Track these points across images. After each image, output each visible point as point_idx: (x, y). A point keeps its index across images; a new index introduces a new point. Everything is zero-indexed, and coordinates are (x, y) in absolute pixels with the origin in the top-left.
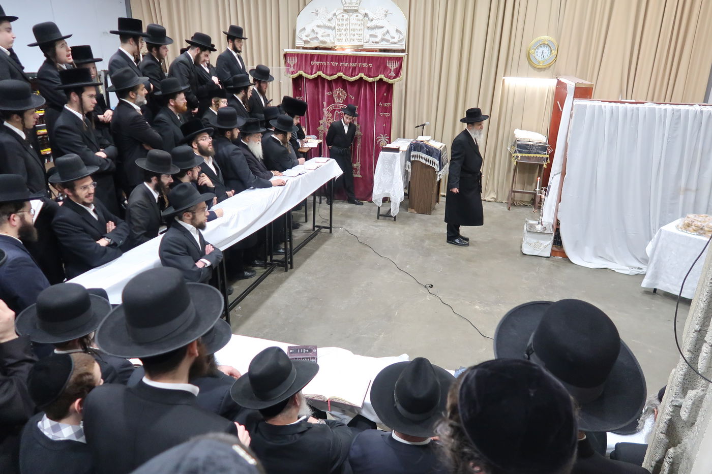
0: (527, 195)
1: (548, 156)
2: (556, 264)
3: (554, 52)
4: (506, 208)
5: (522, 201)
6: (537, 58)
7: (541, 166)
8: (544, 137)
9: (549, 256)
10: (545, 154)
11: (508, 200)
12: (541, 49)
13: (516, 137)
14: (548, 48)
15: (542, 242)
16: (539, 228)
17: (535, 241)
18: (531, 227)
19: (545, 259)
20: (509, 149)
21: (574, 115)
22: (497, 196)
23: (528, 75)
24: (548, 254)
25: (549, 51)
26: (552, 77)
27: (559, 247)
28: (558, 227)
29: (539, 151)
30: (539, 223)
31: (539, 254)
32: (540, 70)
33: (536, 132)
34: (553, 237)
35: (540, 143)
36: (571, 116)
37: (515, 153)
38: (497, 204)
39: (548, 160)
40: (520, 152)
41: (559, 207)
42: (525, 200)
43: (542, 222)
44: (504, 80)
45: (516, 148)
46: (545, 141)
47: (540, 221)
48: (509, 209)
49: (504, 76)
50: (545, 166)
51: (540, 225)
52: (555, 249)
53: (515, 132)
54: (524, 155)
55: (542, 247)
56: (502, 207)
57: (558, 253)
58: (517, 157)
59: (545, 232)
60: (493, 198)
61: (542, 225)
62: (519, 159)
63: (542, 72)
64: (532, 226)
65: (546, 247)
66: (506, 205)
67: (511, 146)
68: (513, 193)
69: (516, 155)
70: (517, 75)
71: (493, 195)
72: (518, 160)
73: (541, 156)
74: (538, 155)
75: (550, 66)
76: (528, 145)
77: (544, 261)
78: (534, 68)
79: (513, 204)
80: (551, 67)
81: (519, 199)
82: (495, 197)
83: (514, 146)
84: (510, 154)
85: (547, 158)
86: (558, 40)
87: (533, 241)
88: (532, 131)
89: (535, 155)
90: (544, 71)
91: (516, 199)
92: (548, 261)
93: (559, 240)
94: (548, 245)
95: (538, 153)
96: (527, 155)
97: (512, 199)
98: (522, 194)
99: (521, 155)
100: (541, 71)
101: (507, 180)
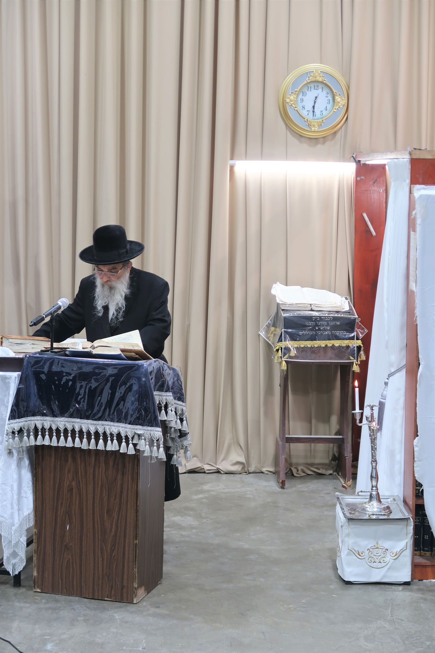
0: (321, 447)
1: (359, 343)
2: (428, 596)
3: (341, 100)
4: (272, 485)
5: (312, 465)
6: (304, 113)
7: (346, 368)
8: (344, 299)
9: (408, 579)
10: (352, 338)
11: (276, 462)
12: (311, 95)
13: (278, 301)
14: (326, 90)
15: (387, 544)
16: (373, 508)
17: (370, 544)
18: (354, 510)
19: (400, 588)
20: (262, 334)
21: (419, 221)
22: (248, 457)
23: (287, 156)
24: (405, 575)
25: (330, 98)
26: (343, 158)
27: (428, 554)
28: (419, 502)
29: (338, 333)
30: (371, 497)
31: (384, 576)
32: (314, 141)
33: (323, 288)
34: (411, 529)
35: (338, 312)
36: (411, 225)
37: (280, 340)
38: (250, 478)
39: (362, 352)
40: (293, 338)
41: (416, 449)
42: (317, 461)
43: (378, 494)
44: (232, 168)
45: (280, 330)
46: (347, 308)
47: (374, 493)
48: (283, 485)
49: (232, 159)
50: (356, 368)
51: (375, 503)
52: (419, 560)
53: (273, 292)
54: (303, 344)
55: (389, 558)
56: (265, 483)
57: (429, 570)
58: (287, 349)
59: (391, 517)
60: (238, 463)
61: (379, 501)
62: (293, 353)
63: (319, 146)
64: (353, 508)
65: (398, 556)
66: (273, 477)
67: (268, 326)
68: (287, 445)
69: (283, 344)
70: (262, 156)
71: (237, 456)
72: (290, 357)
73: (344, 343)
74: (337, 343)
75: (335, 133)
76: (310, 318)
77: (400, 594)
78: (300, 136)
79: (290, 475)
80: (338, 135)
81: (301, 461)
82: (242, 459)
83: (274, 325)
84: (269, 346)
85: (359, 348)
86: (347, 72)
87: (365, 544)
88: (313, 287)
89: (330, 343)
90: (324, 143)
91: (294, 461)
92: (408, 594)
93: (426, 537)
94: (402, 551)
95: (337, 338)
96: (309, 344)
97: (286, 459)
98: (308, 445)
99: (296, 344)
100: (317, 144)
101: (266, 413)
